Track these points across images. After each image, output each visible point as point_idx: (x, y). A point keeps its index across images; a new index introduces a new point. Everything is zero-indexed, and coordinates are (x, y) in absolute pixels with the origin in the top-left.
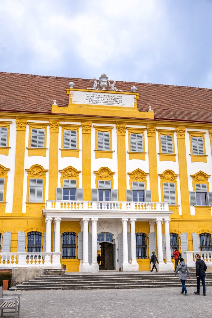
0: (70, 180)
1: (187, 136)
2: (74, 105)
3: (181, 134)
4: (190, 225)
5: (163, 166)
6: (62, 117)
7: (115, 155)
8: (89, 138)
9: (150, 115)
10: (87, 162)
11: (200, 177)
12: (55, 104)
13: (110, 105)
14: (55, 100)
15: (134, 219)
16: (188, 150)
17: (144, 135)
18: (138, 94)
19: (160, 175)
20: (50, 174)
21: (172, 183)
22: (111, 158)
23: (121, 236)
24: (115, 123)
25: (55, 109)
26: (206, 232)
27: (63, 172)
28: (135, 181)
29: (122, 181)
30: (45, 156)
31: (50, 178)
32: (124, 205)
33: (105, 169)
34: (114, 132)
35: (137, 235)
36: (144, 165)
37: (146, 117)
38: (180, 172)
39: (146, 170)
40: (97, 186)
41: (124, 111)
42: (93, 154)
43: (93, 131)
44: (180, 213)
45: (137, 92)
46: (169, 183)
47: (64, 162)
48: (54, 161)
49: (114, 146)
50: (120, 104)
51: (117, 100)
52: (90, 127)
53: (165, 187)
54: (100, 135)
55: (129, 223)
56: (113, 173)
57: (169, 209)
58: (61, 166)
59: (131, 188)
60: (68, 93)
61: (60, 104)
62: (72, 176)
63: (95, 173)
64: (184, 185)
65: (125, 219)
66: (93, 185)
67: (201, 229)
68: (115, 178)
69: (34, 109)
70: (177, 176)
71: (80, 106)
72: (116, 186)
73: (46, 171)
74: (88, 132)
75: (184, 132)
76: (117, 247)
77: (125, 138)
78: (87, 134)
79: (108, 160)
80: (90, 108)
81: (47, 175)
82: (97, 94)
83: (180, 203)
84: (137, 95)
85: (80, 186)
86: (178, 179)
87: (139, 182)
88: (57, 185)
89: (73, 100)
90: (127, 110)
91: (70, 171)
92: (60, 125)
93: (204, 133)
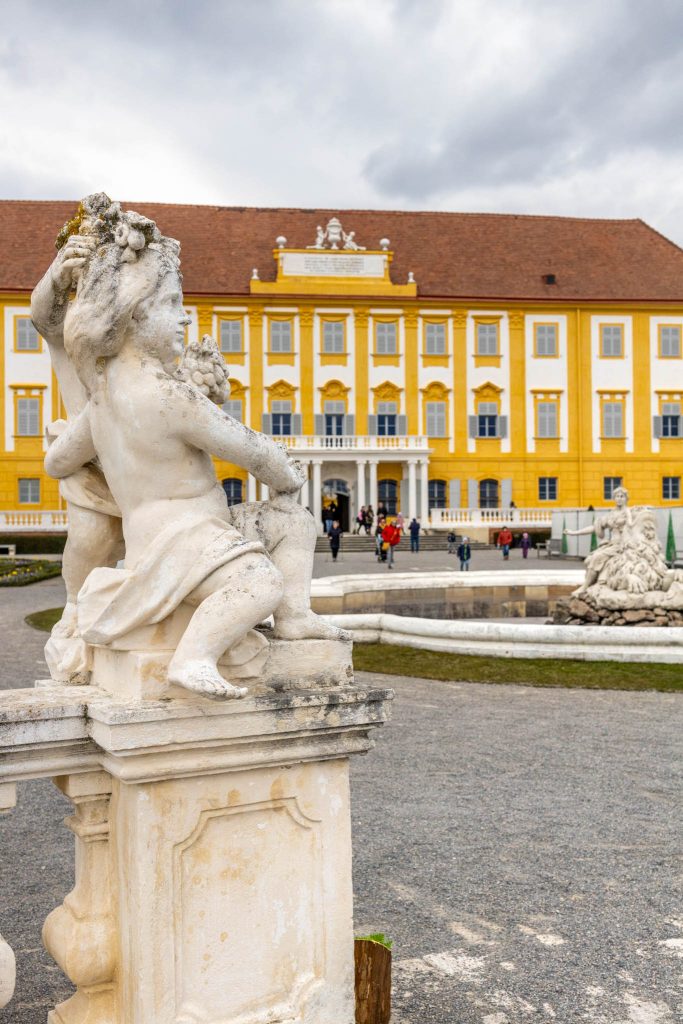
0: (282, 401)
1: (470, 324)
2: (286, 278)
3: (460, 321)
4: (465, 467)
5: (427, 375)
6: (267, 301)
7: (351, 360)
8: (311, 332)
9: (410, 290)
10: (307, 372)
11: (486, 392)
12: (255, 277)
13: (343, 274)
14: (255, 271)
15: (374, 461)
16: (471, 348)
17: (398, 325)
18: (392, 253)
19: (423, 391)
20: (251, 393)
21: (441, 402)
22: (345, 364)
23: (355, 486)
24: (352, 306)
25: (257, 286)
26: (489, 477)
27: (273, 389)
28: (383, 402)
29: (361, 401)
30: (243, 364)
31: (252, 399)
32: (361, 441)
33: (334, 384)
34: (350, 322)
35: (381, 484)
36: (396, 375)
37: (403, 294)
38: (455, 385)
39: (400, 383)
40: (323, 411)
41: (366, 286)
42: (317, 359)
43: (317, 320)
44: (452, 448)
45: (390, 248)
46: (436, 402)
47: (272, 374)
48: (256, 373)
49: (351, 346)
50: (361, 272)
51: (356, 265)
52: (312, 314)
53: (430, 408)
54: (328, 328)
55: (367, 467)
56: (347, 390)
57: (430, 446)
58: (269, 381)
59: (375, 412)
60: (275, 256)
61: (263, 279)
62: (284, 395)
63: (321, 389)
64: (461, 405)
65: (361, 461)
66: (318, 409)
67: (482, 474)
68: (351, 397)
69: (224, 285)
70: (448, 391)
71: (296, 279)
72: (351, 410)
73: (245, 389)
74: (309, 324)
75: (465, 317)
76: (352, 500)
77: (367, 332)
78: (307, 327)
79: (340, 367)
80: (312, 281)
81: (247, 394)
82: (323, 257)
83: (451, 433)
84: (389, 255)
85: (298, 410)
86: (451, 397)
87: (387, 402)
88: (262, 410)
89: (284, 269)
90: (372, 283)
91: (281, 388)
92: (265, 313)
93: (499, 317)
